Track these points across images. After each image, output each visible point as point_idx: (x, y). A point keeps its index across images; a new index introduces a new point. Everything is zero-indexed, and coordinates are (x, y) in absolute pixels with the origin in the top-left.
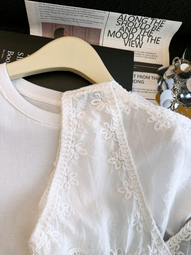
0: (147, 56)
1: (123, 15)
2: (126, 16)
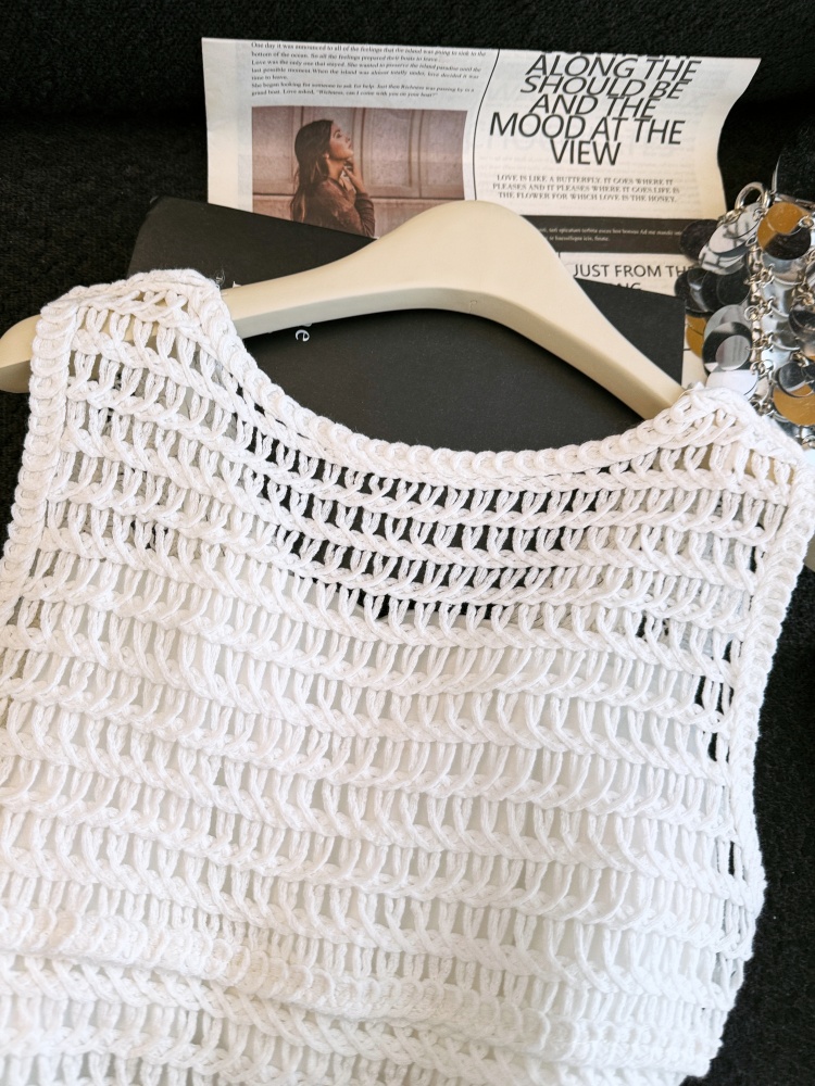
1: (548, 55)
2: (558, 57)
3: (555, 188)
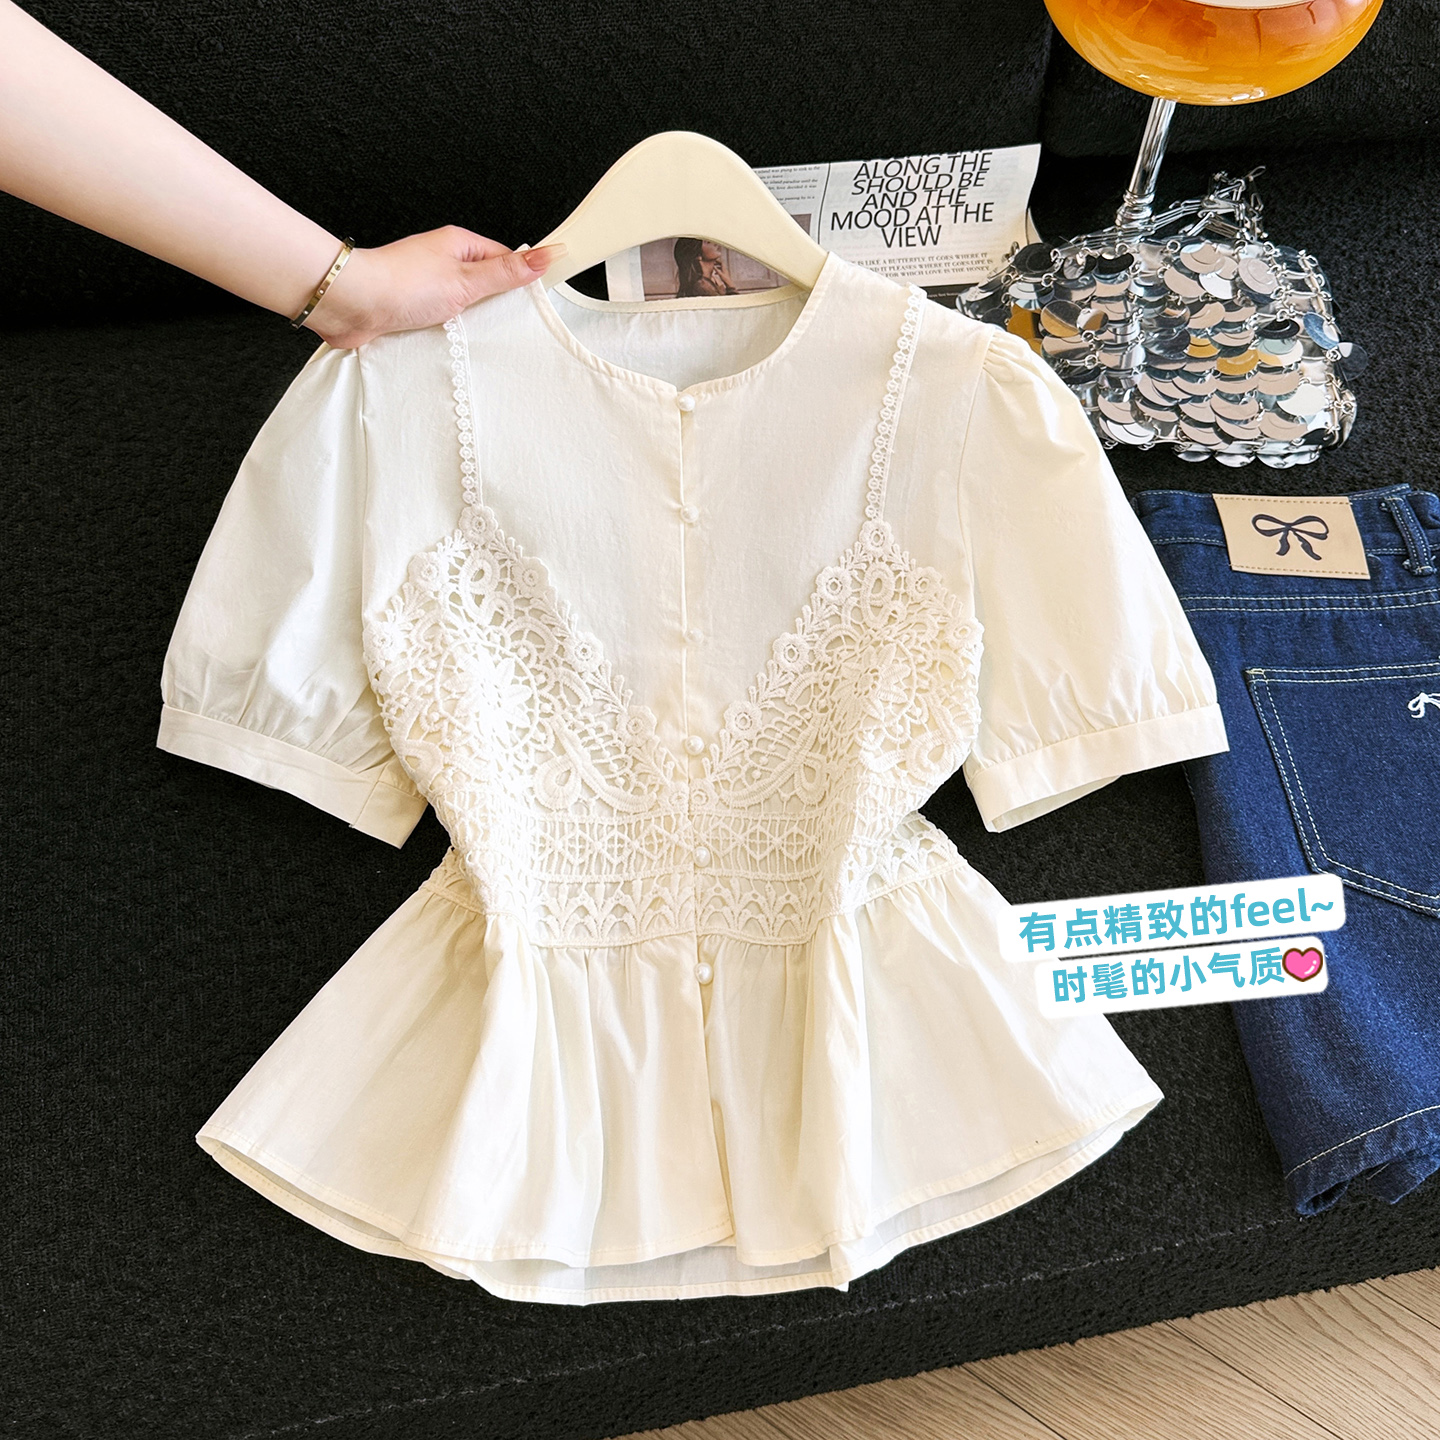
0: (962, 266)
1: (868, 163)
2: (877, 164)
3: (888, 269)
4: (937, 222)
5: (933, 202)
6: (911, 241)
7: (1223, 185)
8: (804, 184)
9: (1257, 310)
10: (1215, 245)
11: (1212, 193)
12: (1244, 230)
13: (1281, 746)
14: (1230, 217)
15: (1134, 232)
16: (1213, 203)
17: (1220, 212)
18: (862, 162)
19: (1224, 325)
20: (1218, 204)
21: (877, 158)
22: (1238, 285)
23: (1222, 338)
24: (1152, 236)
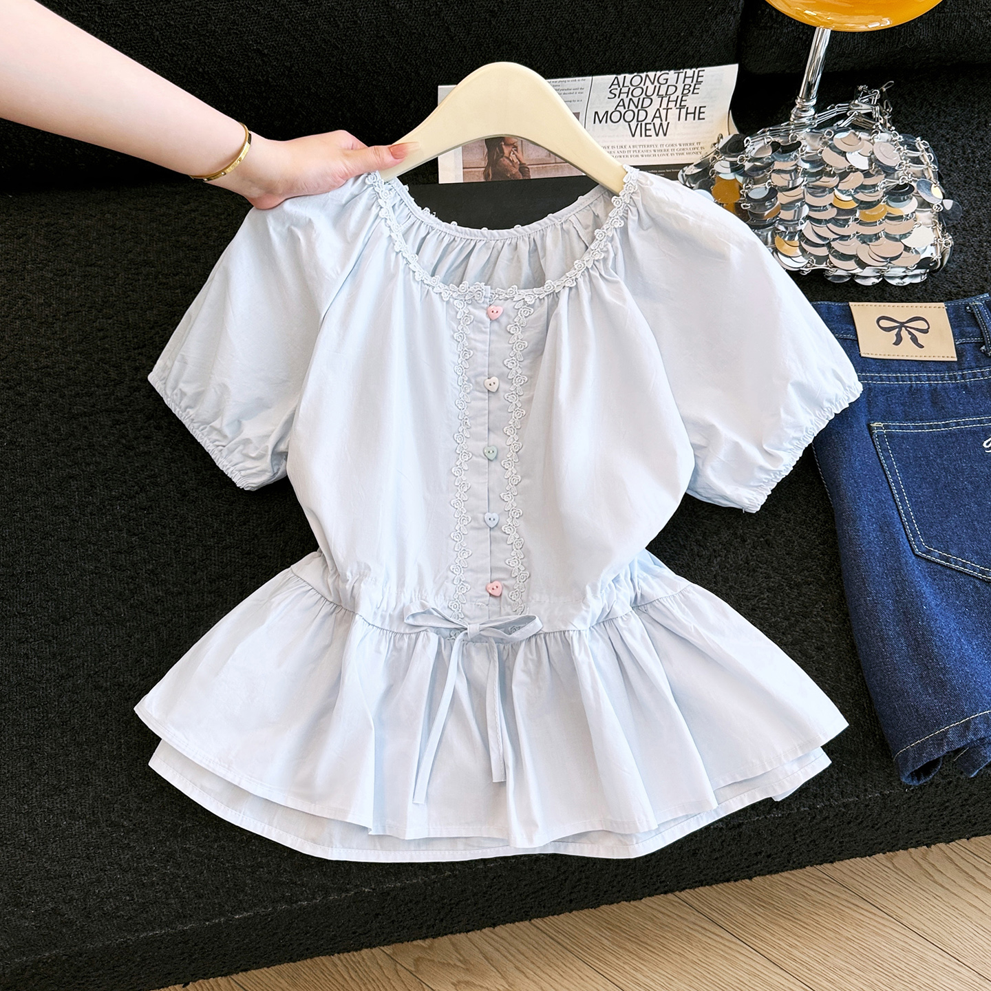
0: (682, 151)
1: (619, 77)
2: (625, 77)
3: (632, 152)
4: (666, 120)
5: (664, 105)
6: (648, 133)
7: (865, 94)
8: (575, 91)
9: (885, 177)
10: (857, 133)
11: (857, 99)
12: (878, 124)
13: (894, 474)
14: (869, 115)
15: (803, 126)
16: (858, 106)
17: (862, 112)
18: (615, 76)
19: (863, 187)
20: (862, 106)
21: (626, 73)
22: (873, 160)
23: (861, 196)
24: (815, 128)
